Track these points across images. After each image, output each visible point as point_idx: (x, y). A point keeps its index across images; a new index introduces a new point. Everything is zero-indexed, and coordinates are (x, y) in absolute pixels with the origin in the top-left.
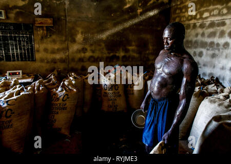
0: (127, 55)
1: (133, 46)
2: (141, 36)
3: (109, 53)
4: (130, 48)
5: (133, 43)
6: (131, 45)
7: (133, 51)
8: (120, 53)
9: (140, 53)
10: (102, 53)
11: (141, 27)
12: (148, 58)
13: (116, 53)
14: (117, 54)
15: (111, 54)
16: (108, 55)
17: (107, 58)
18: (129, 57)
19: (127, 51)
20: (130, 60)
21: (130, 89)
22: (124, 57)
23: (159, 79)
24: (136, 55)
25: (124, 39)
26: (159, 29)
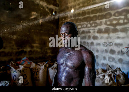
0: (33, 50)
1: (37, 44)
2: (42, 37)
3: (18, 49)
4: (35, 45)
5: (37, 42)
6: (35, 43)
7: (37, 47)
8: (26, 49)
9: (41, 48)
10: (12, 49)
11: (42, 31)
12: (46, 51)
13: (24, 48)
14: (25, 50)
15: (20, 50)
16: (17, 50)
17: (17, 52)
18: (34, 51)
19: (32, 47)
20: (35, 53)
21: (36, 76)
22: (30, 51)
23: (64, 74)
24: (39, 50)
25: (30, 39)
26: (53, 33)
